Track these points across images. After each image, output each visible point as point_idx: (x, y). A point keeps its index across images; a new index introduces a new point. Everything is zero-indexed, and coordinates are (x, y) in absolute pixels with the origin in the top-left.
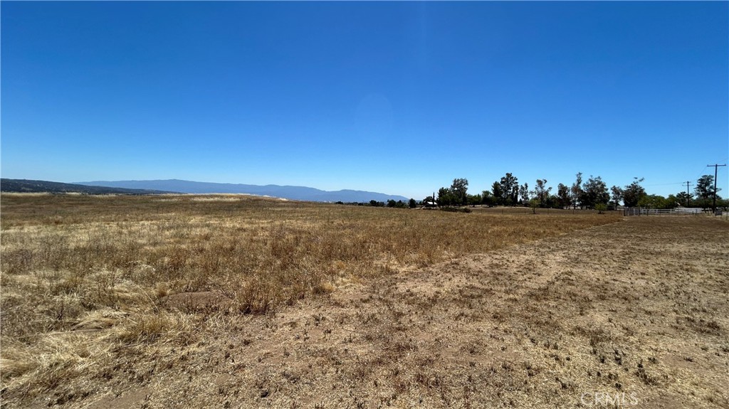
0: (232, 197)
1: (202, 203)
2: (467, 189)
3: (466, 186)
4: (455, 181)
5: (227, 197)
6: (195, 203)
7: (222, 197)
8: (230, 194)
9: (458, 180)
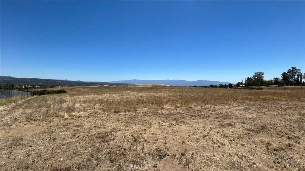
0: (150, 85)
1: (139, 87)
2: (263, 77)
3: (263, 76)
4: (256, 73)
5: (148, 85)
6: (137, 88)
7: (146, 85)
8: (149, 84)
9: (258, 73)
